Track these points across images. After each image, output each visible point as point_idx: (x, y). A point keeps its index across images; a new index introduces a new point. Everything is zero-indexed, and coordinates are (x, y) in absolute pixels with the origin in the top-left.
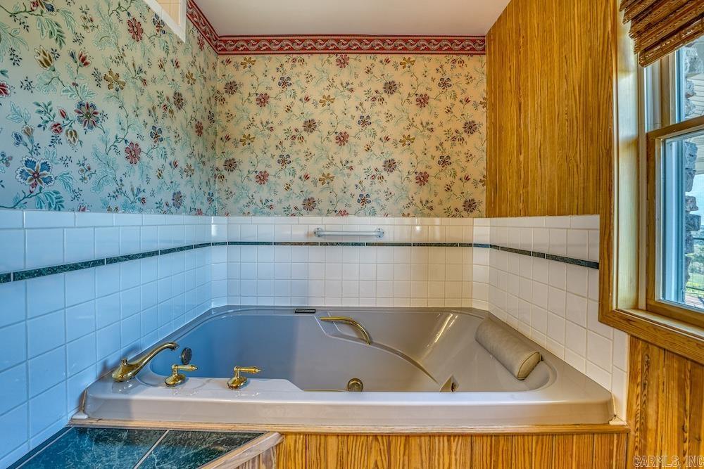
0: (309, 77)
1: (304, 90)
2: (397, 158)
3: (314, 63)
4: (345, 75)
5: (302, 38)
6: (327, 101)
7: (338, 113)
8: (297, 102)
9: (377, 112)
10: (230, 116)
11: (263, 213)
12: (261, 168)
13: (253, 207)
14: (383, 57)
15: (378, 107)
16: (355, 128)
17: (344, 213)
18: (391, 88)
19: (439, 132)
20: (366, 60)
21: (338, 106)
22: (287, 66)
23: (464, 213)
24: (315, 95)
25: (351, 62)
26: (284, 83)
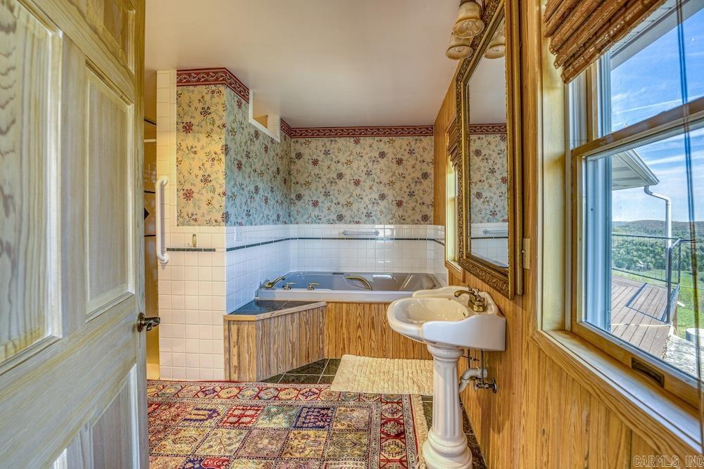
0: (339, 150)
1: (336, 157)
2: (386, 192)
3: (342, 142)
4: (358, 149)
5: (336, 129)
6: (349, 162)
7: (355, 169)
8: (333, 163)
9: (375, 169)
10: (298, 171)
11: (316, 223)
12: (315, 199)
13: (310, 219)
14: (378, 138)
15: (376, 166)
16: (364, 177)
17: (358, 223)
18: (382, 155)
19: (409, 179)
20: (369, 140)
21: (355, 165)
22: (328, 144)
23: (422, 222)
24: (343, 159)
25: (361, 141)
26: (327, 153)
